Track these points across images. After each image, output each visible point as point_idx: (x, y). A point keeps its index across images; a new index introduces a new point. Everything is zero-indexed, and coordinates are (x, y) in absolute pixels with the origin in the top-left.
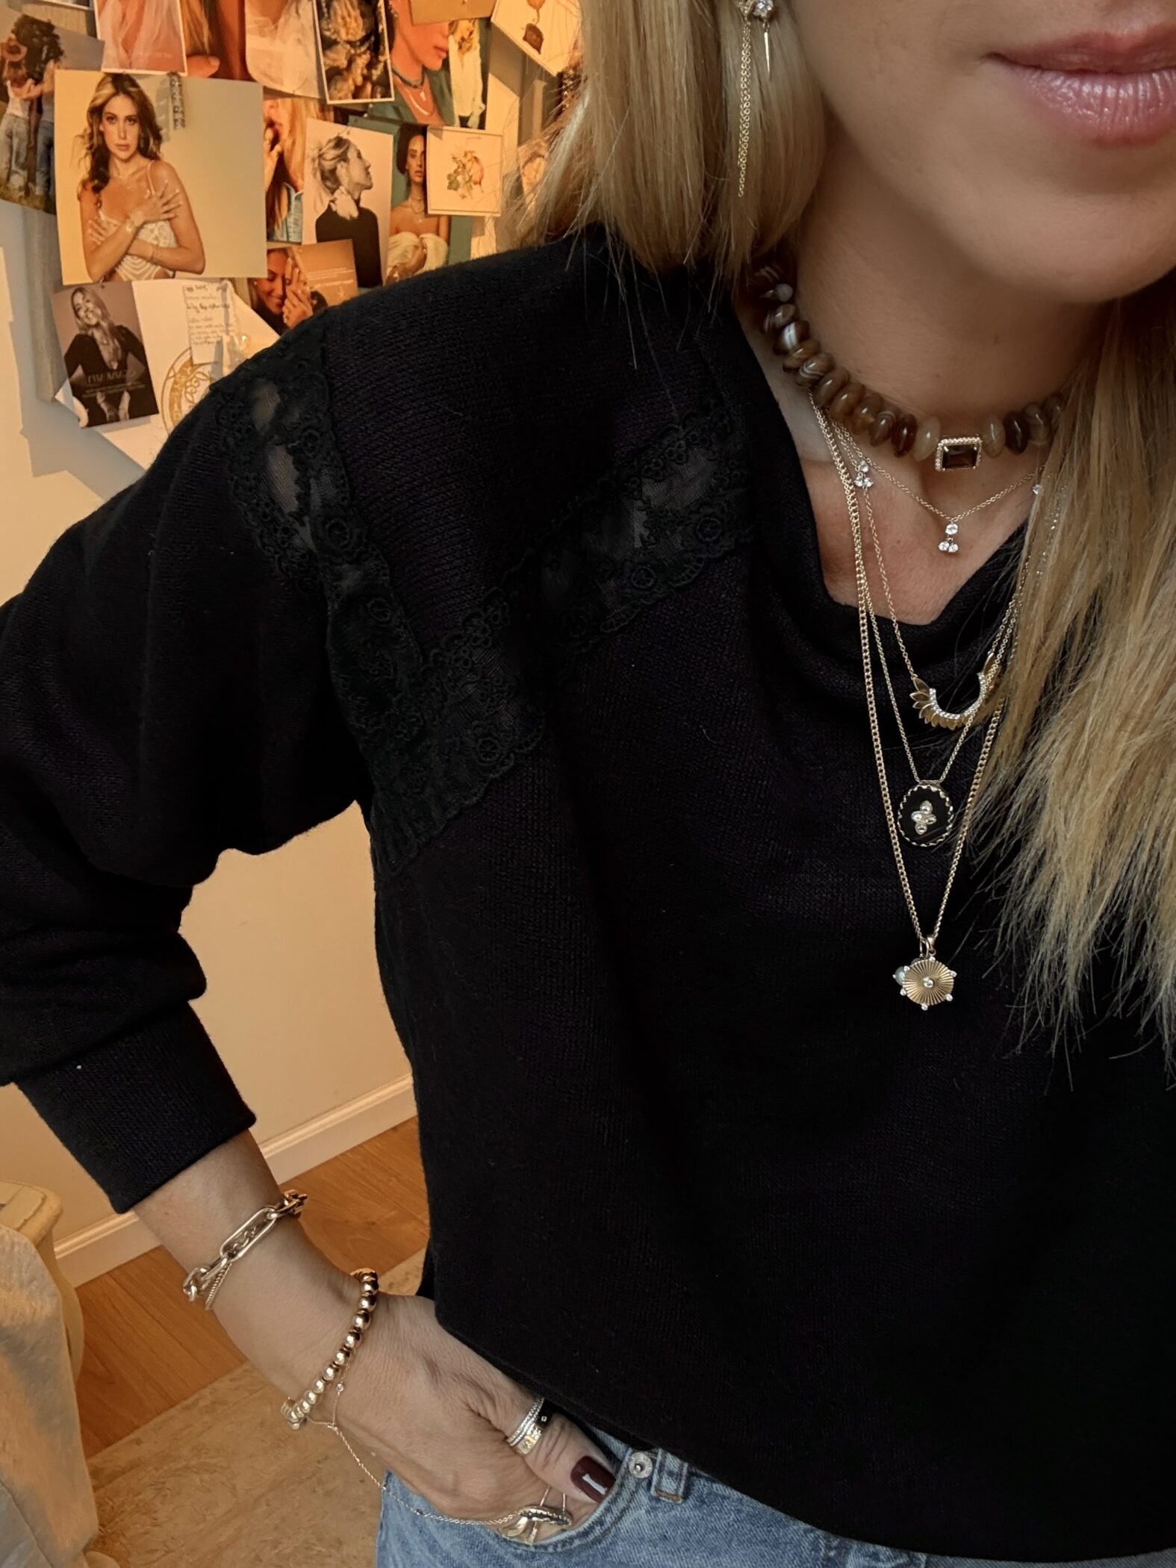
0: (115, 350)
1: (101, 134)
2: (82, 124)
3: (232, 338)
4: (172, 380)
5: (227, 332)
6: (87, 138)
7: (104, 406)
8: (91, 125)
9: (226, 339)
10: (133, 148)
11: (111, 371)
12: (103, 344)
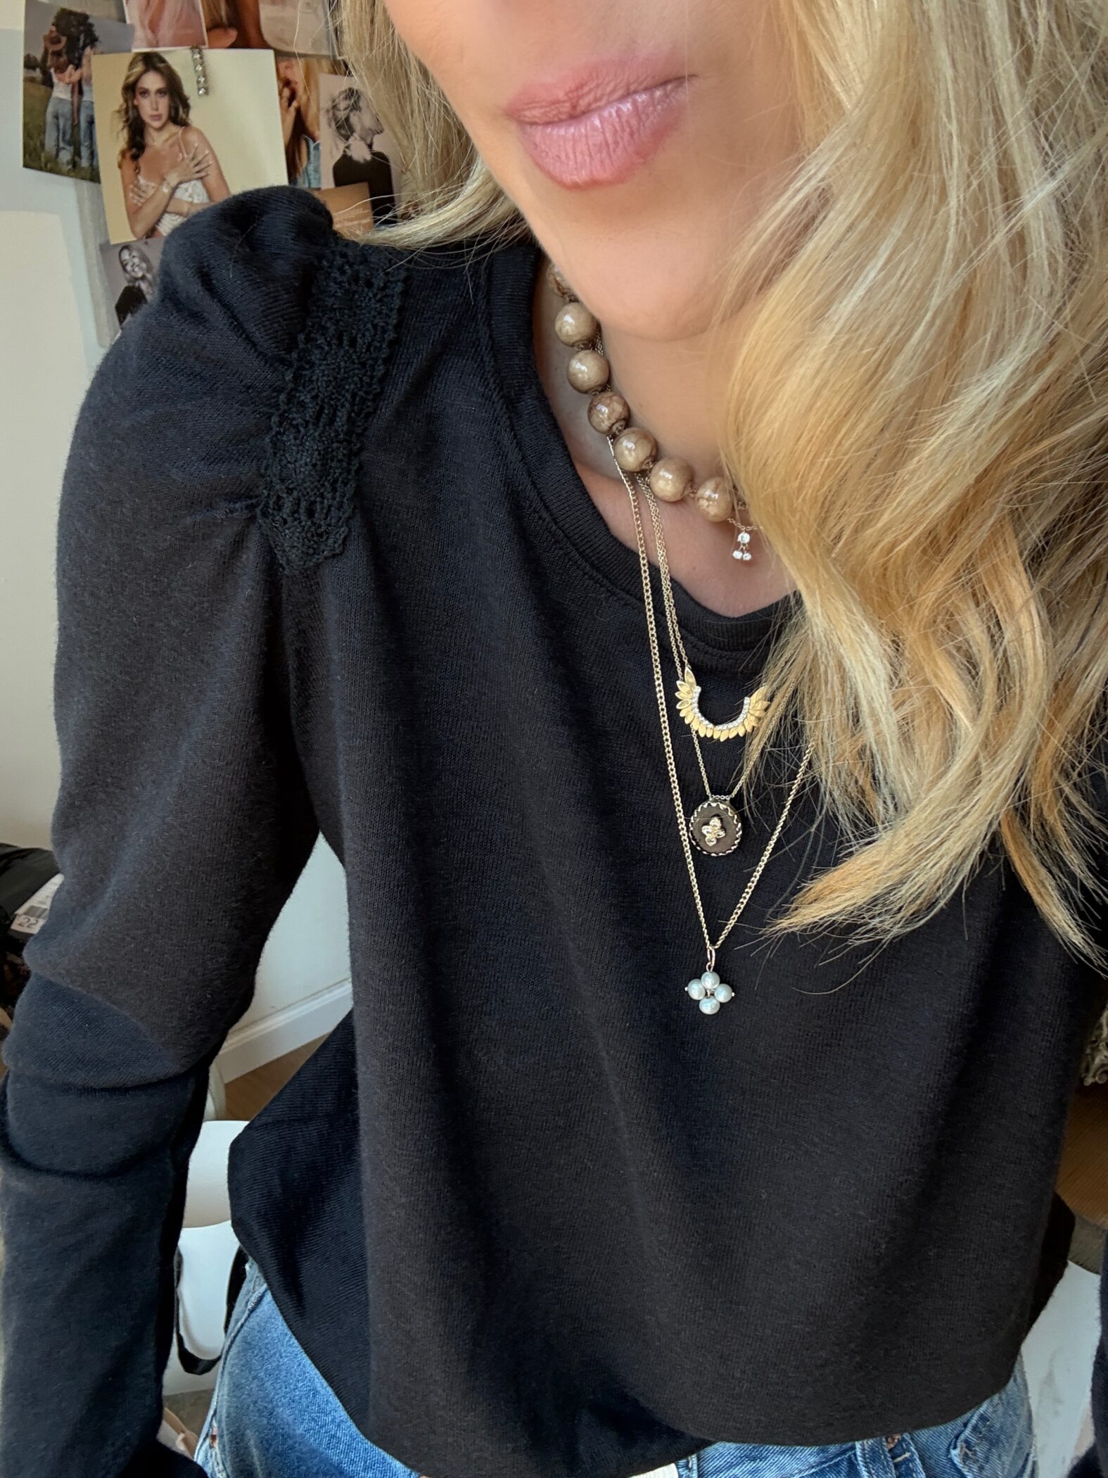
1: (136, 108)
2: (118, 101)
6: (123, 113)
8: (126, 101)
10: (165, 117)
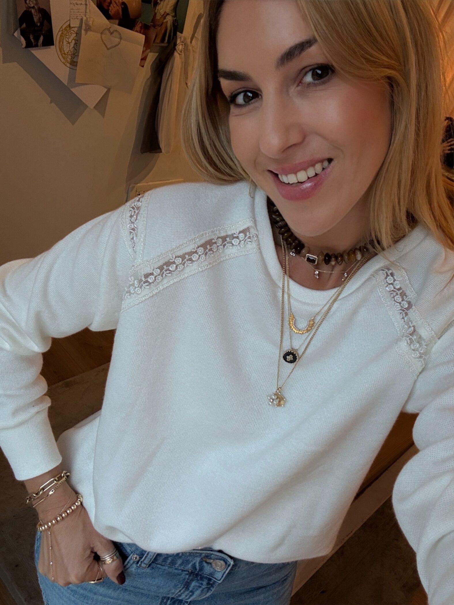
0: (39, 19)
3: (87, 18)
4: (61, 32)
5: (85, 15)
7: (32, 40)
9: (84, 18)
11: (37, 26)
12: (35, 15)
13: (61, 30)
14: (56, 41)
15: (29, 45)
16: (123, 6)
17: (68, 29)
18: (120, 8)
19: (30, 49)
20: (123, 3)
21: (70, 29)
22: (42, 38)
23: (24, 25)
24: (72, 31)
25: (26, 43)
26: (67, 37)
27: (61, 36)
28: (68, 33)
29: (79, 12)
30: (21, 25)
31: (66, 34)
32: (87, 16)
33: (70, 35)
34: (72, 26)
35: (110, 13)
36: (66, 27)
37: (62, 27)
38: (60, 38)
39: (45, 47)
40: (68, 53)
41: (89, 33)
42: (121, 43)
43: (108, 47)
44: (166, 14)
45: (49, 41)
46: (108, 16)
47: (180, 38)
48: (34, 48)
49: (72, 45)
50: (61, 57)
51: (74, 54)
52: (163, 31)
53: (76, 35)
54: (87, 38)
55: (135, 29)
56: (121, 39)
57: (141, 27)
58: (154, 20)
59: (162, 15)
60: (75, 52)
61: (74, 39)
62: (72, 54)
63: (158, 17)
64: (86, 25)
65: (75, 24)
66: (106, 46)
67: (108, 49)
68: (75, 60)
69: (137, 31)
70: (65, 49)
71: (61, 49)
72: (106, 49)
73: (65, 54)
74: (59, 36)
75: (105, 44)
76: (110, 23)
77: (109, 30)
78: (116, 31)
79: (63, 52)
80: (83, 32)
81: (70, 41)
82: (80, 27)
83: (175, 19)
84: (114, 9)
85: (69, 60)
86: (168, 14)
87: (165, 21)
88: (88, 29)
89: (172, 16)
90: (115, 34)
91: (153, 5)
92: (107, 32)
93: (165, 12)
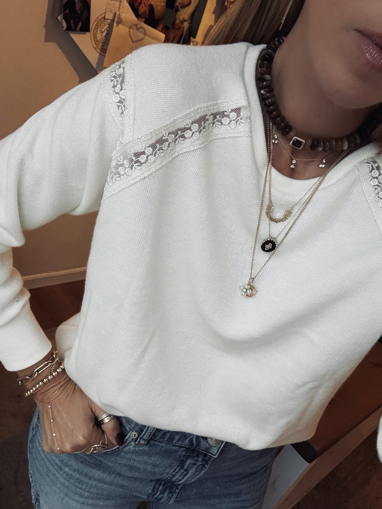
0: (81, 7)
3: (120, 13)
4: (96, 22)
5: (119, 11)
7: (72, 25)
9: (118, 13)
11: (78, 13)
12: (78, 4)
13: (97, 20)
14: (91, 29)
15: (69, 28)
16: (150, 8)
17: (103, 20)
18: (148, 9)
19: (69, 32)
20: (151, 6)
21: (104, 20)
22: (80, 24)
23: (67, 11)
24: (106, 23)
25: (67, 26)
26: (101, 26)
27: (96, 25)
28: (103, 23)
29: (113, 7)
30: (65, 10)
31: (101, 24)
32: (120, 11)
33: (104, 25)
34: (106, 17)
35: (139, 11)
36: (102, 18)
37: (98, 18)
38: (95, 27)
39: (82, 33)
40: (100, 40)
41: (120, 25)
42: (145, 38)
43: (134, 40)
44: (184, 20)
45: (85, 28)
46: (137, 15)
47: (193, 42)
48: (73, 32)
49: (104, 34)
50: (93, 42)
51: (105, 42)
52: (180, 34)
53: (109, 27)
54: (118, 30)
55: (158, 28)
56: (145, 35)
57: (163, 28)
58: (174, 24)
59: (181, 20)
60: (106, 40)
61: (106, 29)
62: (103, 42)
63: (178, 22)
64: (119, 18)
65: (109, 16)
66: (132, 40)
67: (133, 42)
68: (105, 47)
69: (159, 30)
70: (98, 37)
71: (95, 37)
72: (131, 41)
73: (97, 41)
74: (94, 26)
75: (131, 37)
76: (138, 19)
77: (136, 25)
78: (142, 27)
79: (96, 39)
80: (115, 24)
81: (103, 31)
82: (113, 20)
83: (191, 26)
84: (143, 9)
85: (100, 47)
86: (186, 21)
87: (182, 26)
88: (120, 22)
89: (189, 23)
90: (141, 29)
91: (174, 11)
92: (134, 27)
93: (184, 19)
